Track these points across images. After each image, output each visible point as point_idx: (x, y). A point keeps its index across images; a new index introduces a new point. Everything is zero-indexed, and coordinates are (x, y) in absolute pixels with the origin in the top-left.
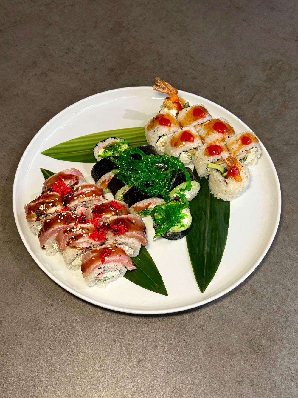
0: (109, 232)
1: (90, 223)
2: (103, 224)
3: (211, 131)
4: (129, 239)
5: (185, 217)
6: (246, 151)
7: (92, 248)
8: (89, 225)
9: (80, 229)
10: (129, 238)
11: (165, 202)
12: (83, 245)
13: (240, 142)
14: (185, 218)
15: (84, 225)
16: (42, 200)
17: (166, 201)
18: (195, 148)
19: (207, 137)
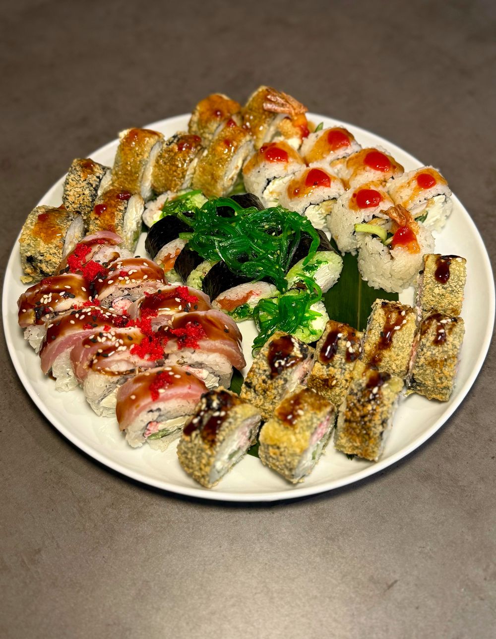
0: (170, 343)
1: (136, 326)
2: (160, 329)
3: (360, 168)
4: (208, 356)
5: (316, 317)
6: (426, 201)
7: (137, 372)
8: (134, 331)
9: (113, 336)
10: (209, 353)
11: (278, 292)
12: (119, 367)
13: (414, 184)
14: (315, 319)
15: (122, 331)
16: (46, 286)
17: (279, 289)
18: (332, 197)
19: (354, 180)
